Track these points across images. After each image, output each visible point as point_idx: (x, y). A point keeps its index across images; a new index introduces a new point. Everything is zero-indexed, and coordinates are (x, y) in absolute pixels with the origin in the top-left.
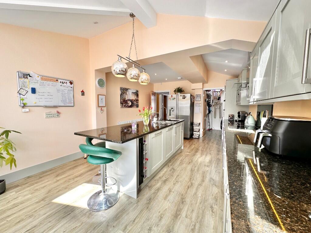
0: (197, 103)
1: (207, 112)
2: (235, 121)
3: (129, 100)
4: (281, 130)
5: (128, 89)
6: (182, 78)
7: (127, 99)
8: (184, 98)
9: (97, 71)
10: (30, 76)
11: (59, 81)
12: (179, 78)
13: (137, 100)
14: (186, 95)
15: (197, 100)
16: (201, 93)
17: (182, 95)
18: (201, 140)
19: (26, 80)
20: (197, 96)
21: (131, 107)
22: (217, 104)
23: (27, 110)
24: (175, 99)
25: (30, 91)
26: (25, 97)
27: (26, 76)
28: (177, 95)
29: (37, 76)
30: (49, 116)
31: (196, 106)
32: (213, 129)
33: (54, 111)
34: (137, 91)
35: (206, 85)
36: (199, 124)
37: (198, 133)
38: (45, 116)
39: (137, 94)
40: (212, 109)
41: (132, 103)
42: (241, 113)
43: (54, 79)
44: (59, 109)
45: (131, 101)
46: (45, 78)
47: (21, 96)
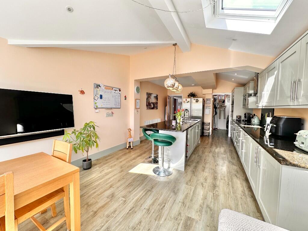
0: (207, 106)
1: (215, 113)
2: (242, 121)
3: (152, 103)
4: (281, 123)
5: (151, 94)
6: (195, 85)
7: (150, 102)
8: (197, 101)
9: (136, 80)
10: (100, 87)
11: (114, 89)
12: (193, 85)
13: (157, 103)
14: (199, 99)
15: (207, 103)
16: (211, 97)
17: (196, 99)
18: (210, 137)
19: (98, 90)
20: (207, 100)
21: (153, 109)
22: (221, 106)
23: (97, 111)
24: (189, 102)
25: (99, 96)
26: (97, 101)
27: (98, 86)
28: (191, 99)
29: (103, 86)
30: (108, 115)
31: (206, 108)
32: (218, 128)
33: (110, 111)
34: (157, 95)
35: (214, 90)
36: (209, 123)
37: (208, 131)
38: (105, 115)
39: (156, 98)
40: (218, 111)
41: (154, 106)
42: (247, 114)
43: (110, 88)
44: (113, 110)
45: (153, 103)
46: (107, 87)
47: (95, 101)
